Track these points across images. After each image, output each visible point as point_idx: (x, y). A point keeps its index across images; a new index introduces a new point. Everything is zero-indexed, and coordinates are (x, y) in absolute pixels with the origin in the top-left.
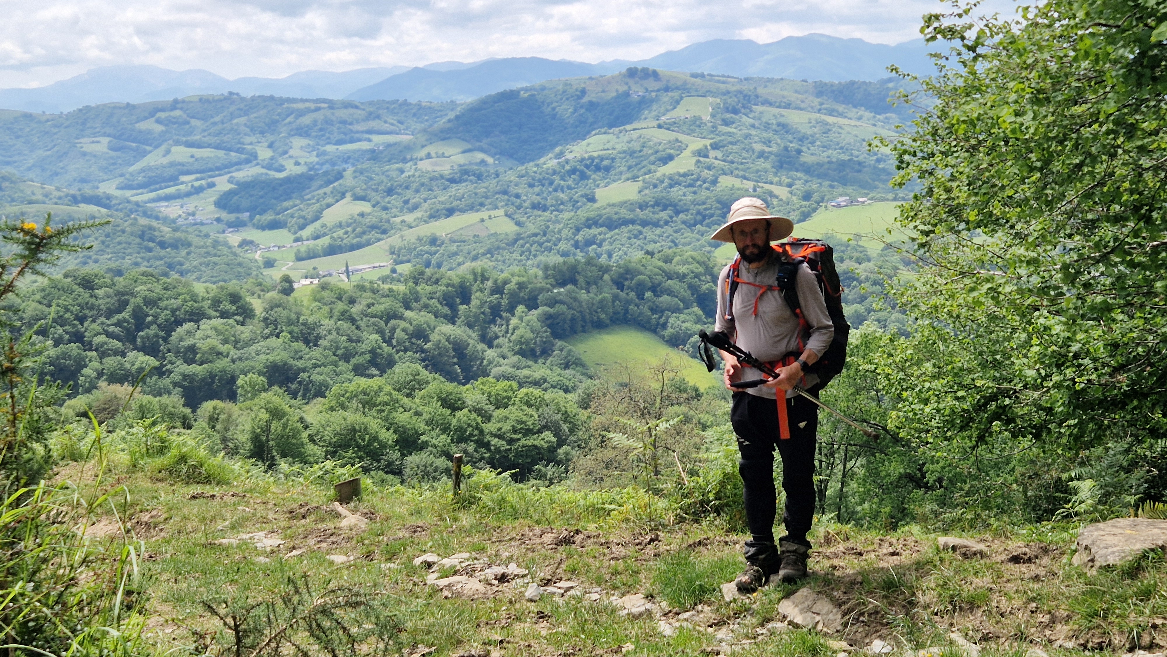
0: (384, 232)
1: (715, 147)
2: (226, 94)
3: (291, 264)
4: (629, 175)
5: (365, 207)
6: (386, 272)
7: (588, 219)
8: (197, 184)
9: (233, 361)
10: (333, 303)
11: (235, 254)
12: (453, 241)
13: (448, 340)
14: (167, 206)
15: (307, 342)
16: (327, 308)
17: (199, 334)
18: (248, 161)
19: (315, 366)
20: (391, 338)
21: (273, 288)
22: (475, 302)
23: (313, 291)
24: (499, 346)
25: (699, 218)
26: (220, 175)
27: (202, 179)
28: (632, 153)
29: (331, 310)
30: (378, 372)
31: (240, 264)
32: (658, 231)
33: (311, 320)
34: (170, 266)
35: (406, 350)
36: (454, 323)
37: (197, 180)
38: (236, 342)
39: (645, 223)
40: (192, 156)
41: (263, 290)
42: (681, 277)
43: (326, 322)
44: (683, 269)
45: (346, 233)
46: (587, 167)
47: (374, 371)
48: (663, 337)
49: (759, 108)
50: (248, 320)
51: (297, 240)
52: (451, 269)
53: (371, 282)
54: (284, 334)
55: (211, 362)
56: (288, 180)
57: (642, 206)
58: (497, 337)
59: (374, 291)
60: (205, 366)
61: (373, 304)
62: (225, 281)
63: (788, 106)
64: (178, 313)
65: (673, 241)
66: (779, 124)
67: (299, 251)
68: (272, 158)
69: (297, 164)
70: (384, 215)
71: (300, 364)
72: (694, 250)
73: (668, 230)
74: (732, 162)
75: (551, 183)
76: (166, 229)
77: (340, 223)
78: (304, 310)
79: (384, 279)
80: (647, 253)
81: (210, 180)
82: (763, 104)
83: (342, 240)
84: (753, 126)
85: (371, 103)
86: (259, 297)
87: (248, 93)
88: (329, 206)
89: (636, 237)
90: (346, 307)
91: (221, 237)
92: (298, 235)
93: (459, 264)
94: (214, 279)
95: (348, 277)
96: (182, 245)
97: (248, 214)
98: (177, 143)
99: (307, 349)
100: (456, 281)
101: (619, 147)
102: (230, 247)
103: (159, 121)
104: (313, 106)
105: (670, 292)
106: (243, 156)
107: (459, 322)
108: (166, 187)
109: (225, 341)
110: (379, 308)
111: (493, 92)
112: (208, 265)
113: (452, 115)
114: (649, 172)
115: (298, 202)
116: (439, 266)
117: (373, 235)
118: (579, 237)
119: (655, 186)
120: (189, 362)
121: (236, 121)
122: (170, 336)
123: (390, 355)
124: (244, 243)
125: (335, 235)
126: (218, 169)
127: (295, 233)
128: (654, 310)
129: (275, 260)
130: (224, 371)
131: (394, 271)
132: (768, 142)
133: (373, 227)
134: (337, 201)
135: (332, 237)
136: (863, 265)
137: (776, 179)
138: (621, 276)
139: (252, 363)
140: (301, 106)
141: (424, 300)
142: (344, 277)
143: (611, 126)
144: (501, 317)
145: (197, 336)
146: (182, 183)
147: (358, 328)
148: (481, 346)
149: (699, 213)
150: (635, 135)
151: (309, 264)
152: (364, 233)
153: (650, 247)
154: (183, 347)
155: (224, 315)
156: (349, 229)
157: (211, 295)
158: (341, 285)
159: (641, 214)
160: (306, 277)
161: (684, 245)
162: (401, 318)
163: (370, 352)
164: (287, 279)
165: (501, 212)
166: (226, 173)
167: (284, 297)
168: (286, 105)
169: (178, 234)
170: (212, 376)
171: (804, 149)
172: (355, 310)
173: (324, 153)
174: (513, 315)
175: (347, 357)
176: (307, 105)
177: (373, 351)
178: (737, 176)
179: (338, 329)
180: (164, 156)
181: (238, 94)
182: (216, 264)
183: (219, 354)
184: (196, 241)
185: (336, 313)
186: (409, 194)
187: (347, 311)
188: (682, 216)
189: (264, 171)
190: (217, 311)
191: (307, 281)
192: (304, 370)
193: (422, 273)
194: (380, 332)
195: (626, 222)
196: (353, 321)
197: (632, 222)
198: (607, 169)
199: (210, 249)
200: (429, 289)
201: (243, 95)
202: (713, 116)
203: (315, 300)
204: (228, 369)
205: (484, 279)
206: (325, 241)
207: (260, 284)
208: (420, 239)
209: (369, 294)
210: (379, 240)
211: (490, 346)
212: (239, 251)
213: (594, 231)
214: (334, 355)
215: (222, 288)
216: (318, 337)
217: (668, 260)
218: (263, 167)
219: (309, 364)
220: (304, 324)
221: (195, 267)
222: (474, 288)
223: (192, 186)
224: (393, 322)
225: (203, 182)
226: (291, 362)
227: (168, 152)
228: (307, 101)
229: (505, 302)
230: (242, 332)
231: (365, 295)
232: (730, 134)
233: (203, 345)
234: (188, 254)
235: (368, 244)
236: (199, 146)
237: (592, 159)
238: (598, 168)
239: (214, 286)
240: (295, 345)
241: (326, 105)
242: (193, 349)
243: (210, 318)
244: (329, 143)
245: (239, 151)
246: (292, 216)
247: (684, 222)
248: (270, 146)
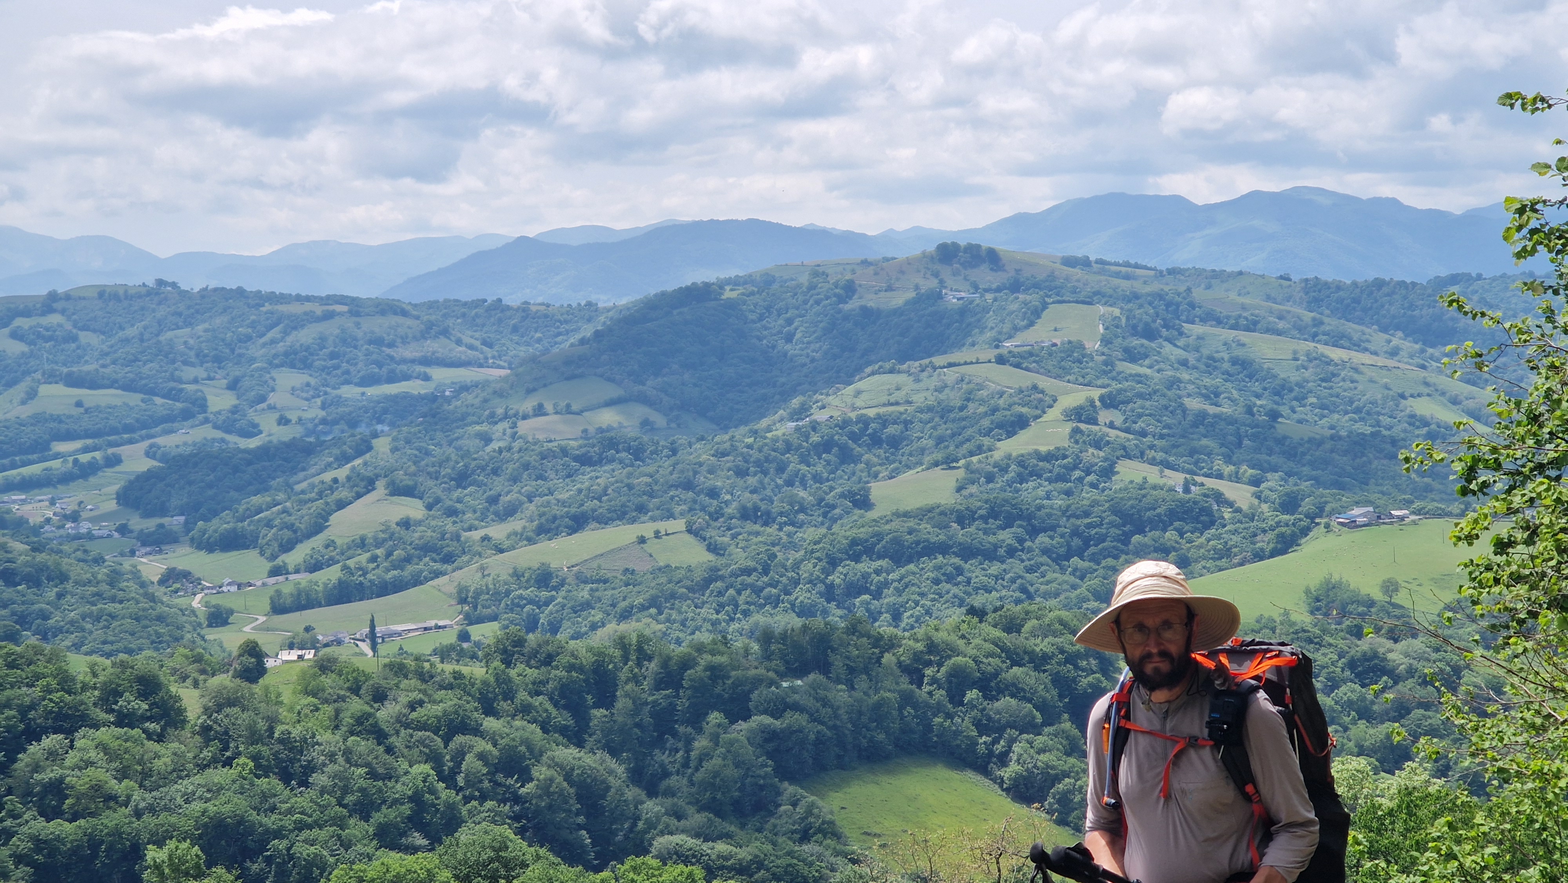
0: (448, 559)
1: (1109, 402)
2: (151, 283)
3: (262, 619)
4: (939, 456)
5: (413, 509)
6: (449, 638)
7: (854, 542)
8: (84, 458)
9: (138, 814)
10: (343, 699)
11: (152, 598)
12: (582, 580)
13: (568, 777)
14: (24, 502)
15: (286, 777)
16: (328, 710)
17: (72, 758)
18: (186, 415)
19: (301, 826)
20: (455, 771)
21: (223, 667)
22: (622, 703)
23: (303, 675)
24: (670, 793)
25: (1076, 542)
26: (131, 442)
27: (95, 449)
28: (943, 411)
29: (337, 712)
30: (425, 842)
31: (160, 618)
32: (995, 568)
33: (296, 732)
34: (23, 620)
35: (483, 798)
36: (580, 745)
37: (86, 450)
38: (146, 774)
39: (968, 552)
40: (79, 404)
41: (203, 672)
42: (1039, 661)
43: (325, 737)
44: (1042, 645)
45: (374, 559)
46: (854, 437)
47: (419, 839)
48: (1001, 782)
49: (1197, 329)
50: (170, 730)
51: (275, 572)
52: (576, 636)
53: (417, 659)
54: (242, 760)
55: (92, 815)
56: (265, 453)
57: (964, 518)
58: (666, 774)
59: (424, 677)
60: (82, 822)
61: (421, 703)
62: (130, 652)
63: (1252, 326)
64: (32, 714)
65: (1024, 590)
66: (1234, 361)
67: (278, 593)
68: (235, 410)
69: (283, 421)
70: (449, 526)
71: (271, 821)
72: (1067, 607)
73: (1015, 566)
74: (1143, 434)
75: (781, 469)
76: (18, 546)
77: (363, 539)
78: (283, 713)
79: (444, 653)
80: (972, 611)
81: (110, 451)
82: (1204, 320)
83: (364, 574)
84: (1184, 363)
85: (432, 305)
86: (196, 684)
87: (194, 283)
88: (341, 505)
89: (950, 579)
90: (367, 708)
91: (127, 564)
92: (279, 561)
93: (594, 627)
94: (107, 648)
95: (374, 648)
96: (49, 579)
97: (182, 519)
98: (51, 378)
99: (287, 792)
100: (587, 659)
101: (918, 399)
102: (143, 585)
103: (16, 335)
104: (319, 310)
105: (1016, 690)
106: (179, 405)
107: (590, 741)
108: (24, 464)
109: (123, 774)
110: (431, 711)
111: (671, 286)
112: (98, 619)
113: (588, 331)
114: (979, 450)
115: (281, 496)
116: (554, 628)
117: (426, 564)
118: (836, 578)
119: (990, 479)
120: (49, 814)
121: (170, 334)
122: (15, 760)
123: (451, 807)
124: (171, 577)
125: (351, 563)
126: (128, 429)
127: (273, 557)
128: (982, 727)
129: (231, 612)
130: (117, 833)
131: (464, 636)
132: (1212, 396)
133: (426, 549)
134: (359, 496)
135: (345, 568)
136: (1402, 645)
137: (1228, 469)
138: (917, 657)
139: (173, 819)
140: (296, 309)
141: (522, 696)
142: (365, 647)
143: (904, 357)
144: (675, 734)
145: (68, 762)
146: (56, 456)
147: (389, 750)
148: (632, 793)
149: (1075, 533)
150: (951, 375)
151: (296, 621)
152: (408, 560)
153: (978, 601)
154: (39, 783)
155: (125, 720)
156: (380, 552)
157: (101, 678)
158: (358, 662)
159: (960, 534)
160: (291, 647)
161: (1046, 596)
162: (477, 731)
163: (411, 799)
164: (253, 651)
165: (679, 525)
166: (142, 439)
167: (245, 684)
168: (267, 307)
169: (41, 557)
170: (94, 843)
171: (1285, 410)
172: (385, 714)
173: (338, 401)
174: (700, 730)
175: (364, 810)
176: (308, 306)
177: (416, 798)
178: (1153, 462)
179: (347, 753)
180: (23, 403)
181: (174, 285)
182: (113, 616)
183: (110, 799)
184: (77, 570)
185: (347, 720)
186: (498, 484)
187: (367, 716)
188: (1043, 539)
189: (219, 434)
190: (111, 711)
191: (293, 655)
192: (278, 834)
193: (520, 642)
194: (434, 759)
195: (930, 550)
196: (380, 736)
197: (943, 549)
198: (895, 443)
199: (104, 587)
200: (532, 673)
201: (184, 286)
202: (1106, 341)
203: (307, 692)
204: (127, 829)
205: (643, 656)
206: (331, 575)
207: (198, 659)
208: (517, 575)
209: (414, 682)
210: (437, 574)
211: (652, 792)
212: (160, 592)
213: (866, 566)
214: (340, 804)
215: (123, 665)
216: (311, 768)
217: (1012, 626)
218: (216, 427)
219: (288, 822)
220: (281, 741)
221: (72, 623)
222: (623, 675)
223: (76, 461)
224: (459, 739)
225: (98, 455)
226: (253, 816)
227: (32, 394)
228: (308, 299)
229: (682, 704)
230: (157, 756)
231: (405, 684)
232: (1139, 378)
233: (79, 781)
234: (60, 596)
235: (417, 581)
236: (93, 384)
237: (864, 421)
238: (876, 441)
239: (108, 662)
240: (263, 783)
241: (345, 308)
242: (57, 788)
243: (96, 726)
244: (347, 382)
245: (172, 395)
246: (269, 524)
247: (1046, 551)
248: (233, 386)
